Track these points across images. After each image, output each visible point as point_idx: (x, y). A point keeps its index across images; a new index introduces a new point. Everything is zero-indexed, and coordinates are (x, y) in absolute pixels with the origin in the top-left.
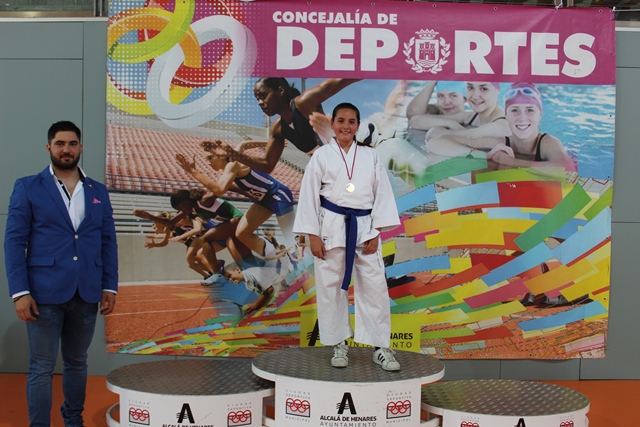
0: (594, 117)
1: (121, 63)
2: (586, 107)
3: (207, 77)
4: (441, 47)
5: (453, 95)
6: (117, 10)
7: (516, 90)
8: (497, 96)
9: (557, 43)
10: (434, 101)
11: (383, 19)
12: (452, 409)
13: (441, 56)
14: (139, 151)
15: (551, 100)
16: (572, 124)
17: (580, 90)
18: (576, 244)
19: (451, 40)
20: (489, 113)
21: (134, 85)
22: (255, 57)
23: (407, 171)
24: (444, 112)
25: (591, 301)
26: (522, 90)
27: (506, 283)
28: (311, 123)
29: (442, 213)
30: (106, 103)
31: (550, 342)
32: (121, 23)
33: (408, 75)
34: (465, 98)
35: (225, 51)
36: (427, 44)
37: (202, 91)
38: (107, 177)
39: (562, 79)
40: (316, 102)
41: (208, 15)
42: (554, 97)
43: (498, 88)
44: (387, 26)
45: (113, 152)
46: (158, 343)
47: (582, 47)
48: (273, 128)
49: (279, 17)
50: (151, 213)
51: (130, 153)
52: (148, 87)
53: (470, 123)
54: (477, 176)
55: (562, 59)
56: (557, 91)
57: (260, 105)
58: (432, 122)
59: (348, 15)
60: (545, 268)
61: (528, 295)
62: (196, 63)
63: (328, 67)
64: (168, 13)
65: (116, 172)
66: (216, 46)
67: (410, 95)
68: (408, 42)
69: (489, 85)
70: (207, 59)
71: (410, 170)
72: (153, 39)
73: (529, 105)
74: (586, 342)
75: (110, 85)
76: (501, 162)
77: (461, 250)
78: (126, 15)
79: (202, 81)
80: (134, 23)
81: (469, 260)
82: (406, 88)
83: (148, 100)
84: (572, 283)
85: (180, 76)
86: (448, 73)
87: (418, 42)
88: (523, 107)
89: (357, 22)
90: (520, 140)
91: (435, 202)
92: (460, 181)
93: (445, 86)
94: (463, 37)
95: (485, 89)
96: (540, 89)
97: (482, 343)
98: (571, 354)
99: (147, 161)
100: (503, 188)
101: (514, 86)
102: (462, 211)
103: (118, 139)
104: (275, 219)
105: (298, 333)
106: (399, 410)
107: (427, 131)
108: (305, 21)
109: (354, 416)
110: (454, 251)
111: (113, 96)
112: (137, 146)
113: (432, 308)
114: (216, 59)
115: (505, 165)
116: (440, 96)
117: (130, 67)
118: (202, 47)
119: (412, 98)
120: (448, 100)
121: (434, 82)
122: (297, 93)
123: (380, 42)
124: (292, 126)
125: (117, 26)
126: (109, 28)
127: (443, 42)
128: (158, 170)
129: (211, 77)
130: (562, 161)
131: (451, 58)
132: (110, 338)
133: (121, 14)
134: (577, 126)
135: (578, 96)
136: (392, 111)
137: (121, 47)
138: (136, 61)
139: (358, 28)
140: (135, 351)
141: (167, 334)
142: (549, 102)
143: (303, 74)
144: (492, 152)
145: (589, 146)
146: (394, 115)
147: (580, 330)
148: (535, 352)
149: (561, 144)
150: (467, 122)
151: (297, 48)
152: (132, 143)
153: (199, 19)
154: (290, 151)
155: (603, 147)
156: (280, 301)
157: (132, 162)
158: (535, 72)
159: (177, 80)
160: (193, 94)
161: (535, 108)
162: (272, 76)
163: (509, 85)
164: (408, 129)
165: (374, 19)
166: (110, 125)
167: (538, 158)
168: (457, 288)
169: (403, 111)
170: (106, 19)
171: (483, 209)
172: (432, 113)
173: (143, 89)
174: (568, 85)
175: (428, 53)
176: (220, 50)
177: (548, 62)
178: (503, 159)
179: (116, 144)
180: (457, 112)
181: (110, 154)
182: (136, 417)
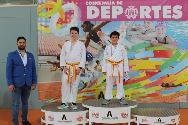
0: (182, 30)
1: (41, 18)
2: (180, 27)
3: (67, 21)
4: (136, 11)
5: (139, 25)
6: (40, 2)
7: (158, 23)
8: (153, 25)
9: (171, 9)
10: (134, 27)
11: (118, 3)
12: (140, 115)
13: (136, 13)
14: (47, 43)
15: (169, 25)
16: (175, 32)
17: (178, 22)
18: (177, 68)
19: (138, 9)
20: (150, 30)
21: (45, 24)
22: (81, 15)
23: (126, 48)
24: (137, 30)
25: (182, 85)
26: (160, 23)
27: (156, 80)
28: (98, 34)
29: (137, 60)
30: (37, 30)
31: (170, 98)
32: (41, 6)
33: (126, 19)
34: (143, 26)
35: (72, 13)
36: (131, 10)
37: (65, 25)
38: (38, 51)
39: (172, 19)
40: (99, 28)
41: (67, 3)
42: (170, 25)
43: (153, 22)
44: (120, 5)
45: (40, 44)
46: (54, 99)
47: (178, 9)
48: (86, 36)
49: (88, 3)
50: (51, 61)
51: (45, 44)
52: (50, 25)
53: (145, 33)
54: (147, 49)
55: (172, 13)
56: (171, 23)
57: (83, 29)
58: (134, 33)
59: (108, 2)
60: (168, 76)
61: (163, 84)
62: (64, 17)
63: (102, 18)
64: (55, 3)
65: (41, 50)
66: (69, 12)
67: (127, 25)
68: (126, 9)
69: (150, 22)
70: (67, 16)
71: (127, 47)
72: (51, 10)
73: (162, 27)
74: (181, 97)
75: (38, 24)
76: (154, 44)
77: (143, 71)
78: (43, 4)
79: (65, 23)
80: (45, 6)
81: (145, 74)
82: (125, 23)
83: (50, 28)
84: (176, 80)
85: (59, 21)
86: (138, 18)
87: (129, 9)
88: (160, 28)
89: (111, 4)
90: (160, 38)
91: (135, 57)
92: (142, 50)
93: (137, 22)
94: (142, 8)
95: (149, 23)
96: (166, 22)
97: (149, 98)
98: (177, 101)
99: (50, 46)
100: (155, 52)
101: (158, 22)
102: (143, 59)
103: (41, 40)
104: (88, 62)
105: (95, 96)
106: (124, 115)
107: (132, 36)
108: (95, 4)
109: (111, 117)
110: (140, 71)
111: (40, 27)
112: (47, 42)
113: (134, 88)
114: (69, 16)
115: (155, 45)
116: (136, 25)
117: (44, 19)
118: (65, 12)
119: (127, 26)
120: (138, 26)
121: (134, 21)
122: (93, 26)
123: (117, 10)
124: (92, 35)
125: (40, 7)
126: (38, 8)
127: (136, 9)
128: (53, 49)
129: (68, 21)
130: (173, 44)
131: (139, 14)
132: (40, 98)
133: (41, 3)
134: (177, 33)
135: (177, 24)
136: (122, 30)
137: (41, 13)
138: (46, 17)
139: (111, 6)
140: (47, 102)
141: (57, 97)
142: (168, 26)
143: (95, 20)
144: (151, 42)
145: (181, 39)
146: (122, 31)
147: (179, 94)
148: (165, 101)
149: (172, 39)
150: (144, 33)
151: (93, 12)
152: (45, 41)
153: (64, 4)
154: (92, 42)
155: (185, 39)
156: (90, 86)
157: (45, 47)
158: (164, 17)
159: (58, 23)
160: (63, 26)
161: (164, 28)
162: (86, 21)
163: (156, 21)
164: (126, 35)
165: (116, 3)
166: (39, 36)
167: (165, 43)
168: (142, 82)
169: (125, 30)
170: (37, 5)
171: (149, 59)
172: (133, 30)
173: (48, 25)
174: (174, 21)
175: (132, 13)
176: (71, 13)
177: (168, 14)
178: (155, 44)
179: (41, 42)
180: (141, 30)
181: (39, 44)
182: (50, 119)
